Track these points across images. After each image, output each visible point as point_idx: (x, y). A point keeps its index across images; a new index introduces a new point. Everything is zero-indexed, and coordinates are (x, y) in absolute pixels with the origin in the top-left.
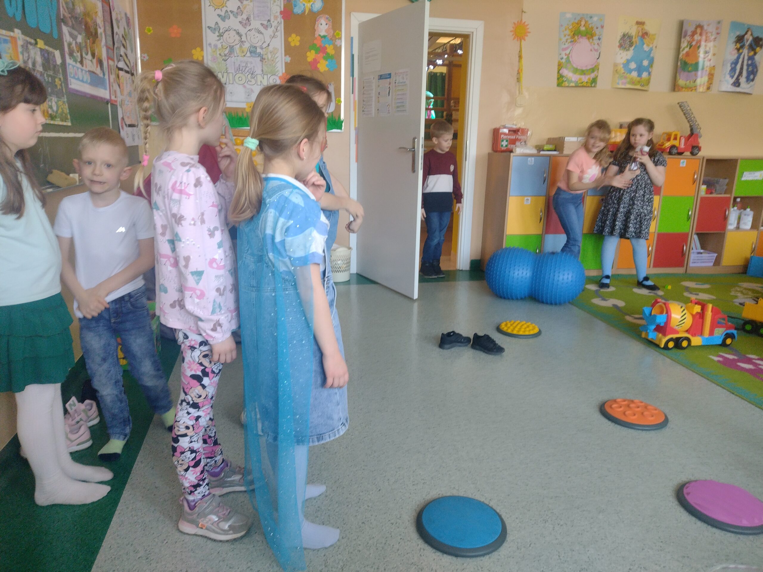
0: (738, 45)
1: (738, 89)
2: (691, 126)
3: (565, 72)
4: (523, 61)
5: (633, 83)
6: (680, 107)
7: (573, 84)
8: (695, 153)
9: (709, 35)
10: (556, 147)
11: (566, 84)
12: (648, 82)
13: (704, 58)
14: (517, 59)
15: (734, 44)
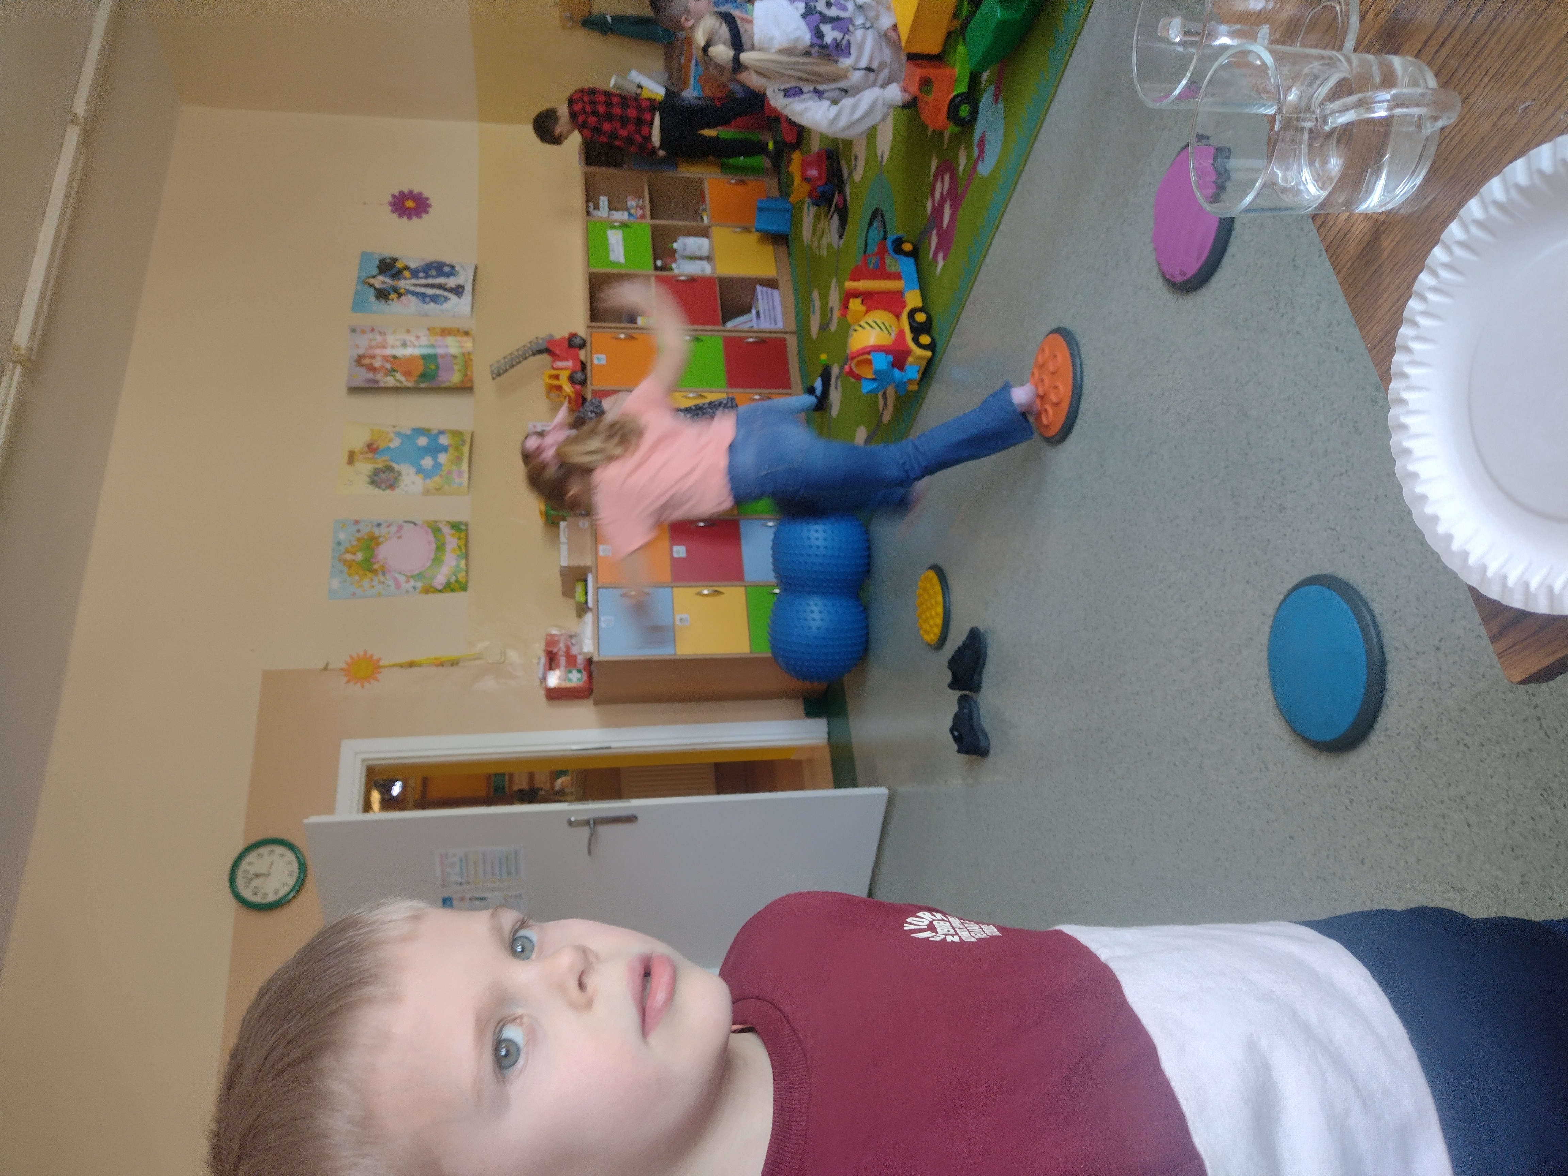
0: (393, 296)
1: (468, 288)
2: (534, 354)
3: (440, 580)
4: (417, 658)
5: (459, 459)
6: (499, 375)
7: (463, 564)
8: (582, 342)
9: (373, 343)
10: (579, 580)
11: (462, 575)
12: (457, 434)
13: (414, 346)
14: (414, 670)
15: (390, 302)
